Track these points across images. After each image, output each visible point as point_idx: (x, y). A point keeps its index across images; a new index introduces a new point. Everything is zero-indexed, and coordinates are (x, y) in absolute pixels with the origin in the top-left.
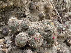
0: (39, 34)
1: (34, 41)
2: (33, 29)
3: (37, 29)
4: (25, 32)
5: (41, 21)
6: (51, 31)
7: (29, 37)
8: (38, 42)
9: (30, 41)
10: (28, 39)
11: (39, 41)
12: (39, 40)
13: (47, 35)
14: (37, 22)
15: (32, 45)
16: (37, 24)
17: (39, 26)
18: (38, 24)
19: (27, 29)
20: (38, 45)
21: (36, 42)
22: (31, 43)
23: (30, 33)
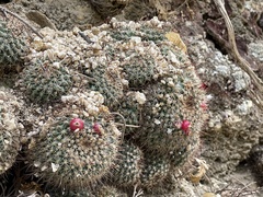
0: (93, 101)
1: (66, 139)
2: (57, 64)
3: (82, 69)
4: (6, 85)
5: (105, 25)
6: (166, 86)
7: (30, 119)
8: (87, 144)
9: (41, 139)
10: (29, 127)
11: (94, 139)
12: (97, 132)
13: (145, 111)
14: (77, 30)
15: (55, 168)
16: (79, 39)
17: (95, 50)
18: (85, 38)
19: (18, 68)
20: (89, 167)
21: (75, 146)
22: (48, 154)
23: (41, 94)
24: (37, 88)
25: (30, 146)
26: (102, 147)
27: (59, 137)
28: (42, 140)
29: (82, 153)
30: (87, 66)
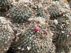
1: (33, 36)
3: (34, 9)
8: (41, 38)
11: (44, 36)
12: (45, 33)
15: (29, 48)
19: (6, 9)
20: (43, 48)
21: (37, 39)
22: (25, 43)
23: (20, 18)
24: (18, 16)
25: (16, 40)
26: (47, 39)
27: (30, 35)
28: (23, 37)
29: (40, 42)
30: (36, 7)
